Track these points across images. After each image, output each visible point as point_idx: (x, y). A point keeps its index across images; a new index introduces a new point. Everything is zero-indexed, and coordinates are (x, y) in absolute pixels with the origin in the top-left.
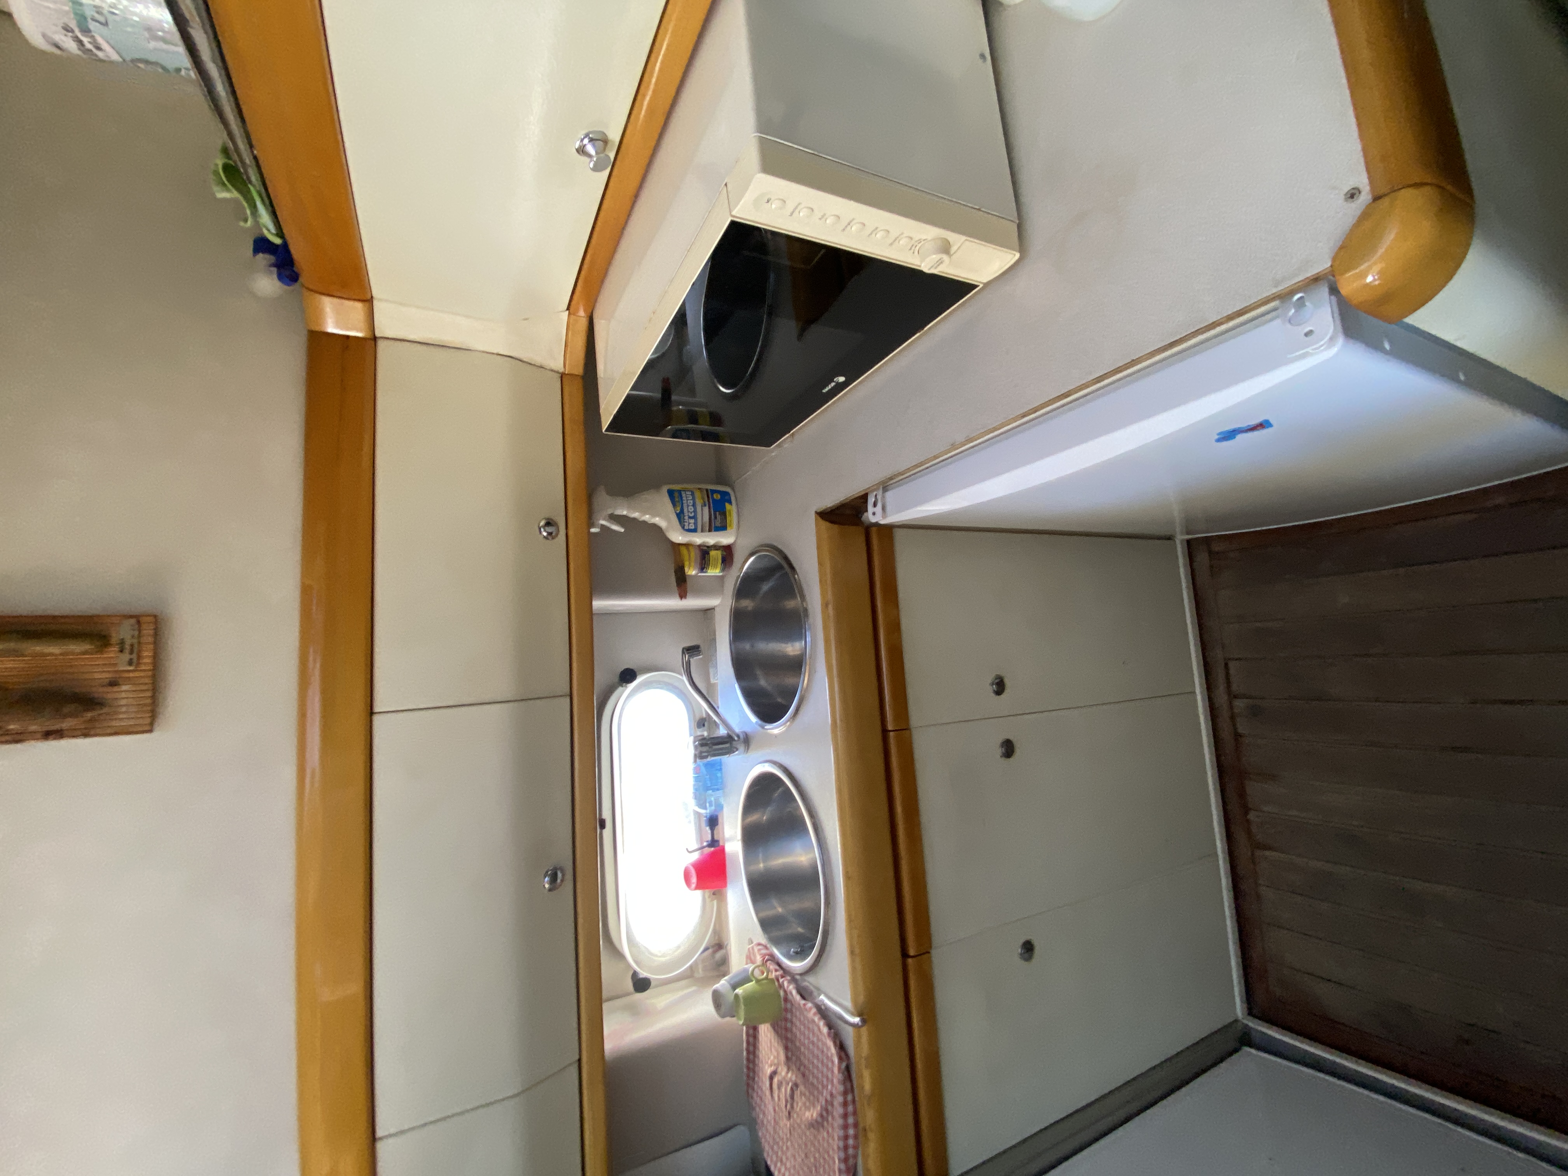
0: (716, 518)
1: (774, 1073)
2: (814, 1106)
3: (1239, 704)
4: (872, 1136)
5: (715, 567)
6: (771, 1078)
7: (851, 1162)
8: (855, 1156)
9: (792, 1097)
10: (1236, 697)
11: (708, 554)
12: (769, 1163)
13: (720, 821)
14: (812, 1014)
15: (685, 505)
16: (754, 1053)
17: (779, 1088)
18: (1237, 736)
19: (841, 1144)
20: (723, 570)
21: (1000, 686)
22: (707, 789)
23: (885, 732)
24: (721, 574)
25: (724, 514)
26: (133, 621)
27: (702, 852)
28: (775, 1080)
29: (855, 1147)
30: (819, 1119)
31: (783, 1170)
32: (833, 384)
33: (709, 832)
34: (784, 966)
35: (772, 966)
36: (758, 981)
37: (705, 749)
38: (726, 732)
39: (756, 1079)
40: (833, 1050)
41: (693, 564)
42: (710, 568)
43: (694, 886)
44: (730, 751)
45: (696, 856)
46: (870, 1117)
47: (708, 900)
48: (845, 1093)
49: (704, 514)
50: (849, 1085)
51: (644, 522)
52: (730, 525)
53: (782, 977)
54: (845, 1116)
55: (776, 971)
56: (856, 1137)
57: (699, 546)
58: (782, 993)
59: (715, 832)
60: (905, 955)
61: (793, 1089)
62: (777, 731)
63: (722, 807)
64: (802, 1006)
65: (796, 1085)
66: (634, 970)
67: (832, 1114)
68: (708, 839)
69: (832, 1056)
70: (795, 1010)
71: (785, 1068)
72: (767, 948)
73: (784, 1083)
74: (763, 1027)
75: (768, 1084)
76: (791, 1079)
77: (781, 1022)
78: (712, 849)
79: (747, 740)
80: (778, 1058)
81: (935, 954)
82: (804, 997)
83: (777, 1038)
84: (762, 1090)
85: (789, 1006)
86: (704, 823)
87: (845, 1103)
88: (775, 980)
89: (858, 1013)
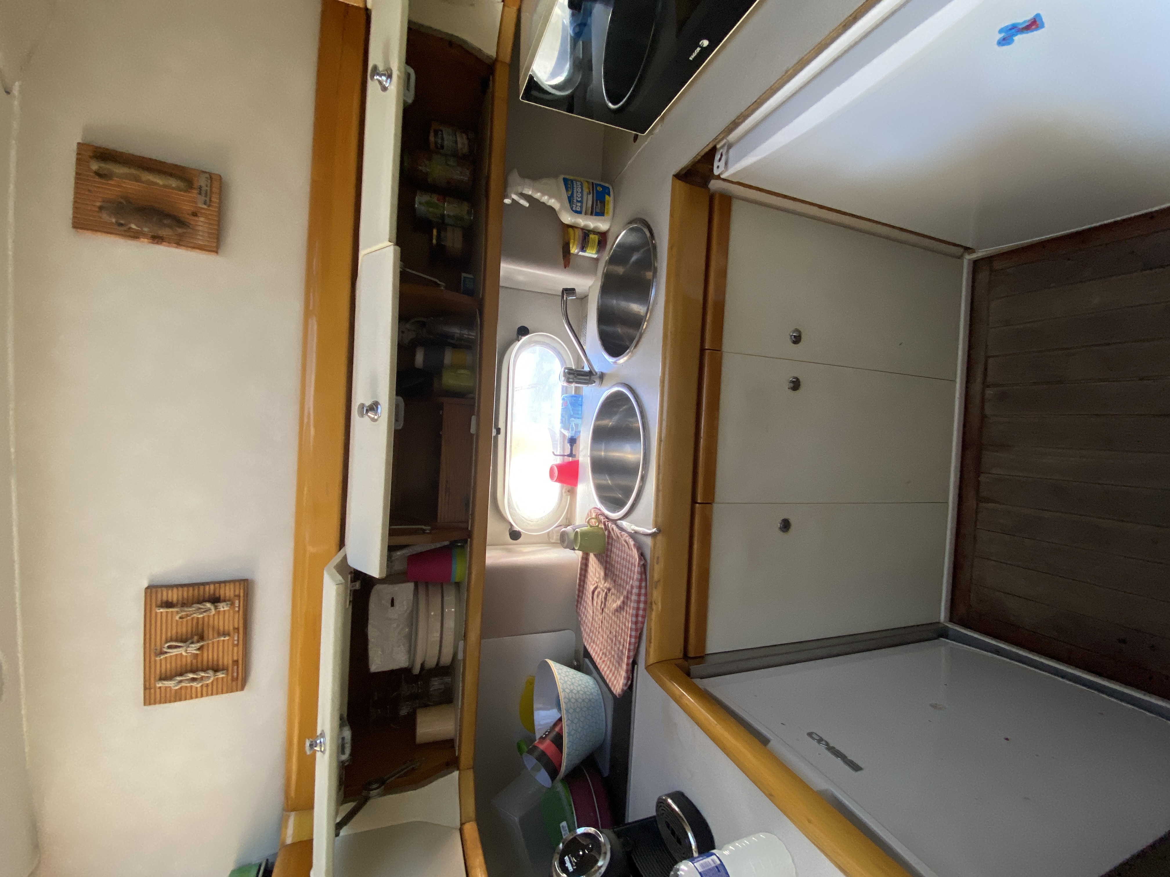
0: (597, 205)
1: (596, 588)
2: (619, 598)
3: (989, 392)
4: (655, 608)
5: (593, 247)
6: (593, 592)
7: (639, 625)
8: (643, 623)
9: (606, 599)
10: (988, 386)
11: (588, 236)
12: (586, 644)
13: (577, 441)
15: (575, 191)
16: (585, 576)
17: (598, 596)
18: (983, 417)
19: (634, 612)
20: (598, 252)
22: (571, 416)
23: (702, 350)
24: (595, 256)
25: (603, 203)
26: (207, 176)
27: (564, 459)
28: (596, 593)
29: (644, 617)
30: (622, 605)
31: (594, 646)
32: (698, 49)
33: (570, 447)
35: (602, 518)
36: (591, 527)
37: (571, 376)
38: (589, 370)
39: (584, 597)
40: (636, 556)
41: (576, 242)
42: (589, 248)
43: (555, 478)
44: (589, 382)
45: (559, 461)
46: (655, 595)
47: (564, 495)
48: (641, 581)
49: (589, 200)
50: (644, 577)
51: (544, 204)
52: (607, 213)
53: (608, 521)
54: (639, 595)
55: (604, 519)
56: (645, 610)
57: (582, 229)
58: (606, 533)
59: (574, 448)
60: (694, 501)
61: (606, 594)
62: (622, 360)
63: (580, 432)
64: (619, 535)
65: (609, 590)
66: (511, 525)
67: (631, 598)
68: (568, 452)
69: (635, 562)
70: (615, 538)
71: (603, 582)
72: (600, 510)
73: (601, 592)
74: (592, 558)
75: (591, 598)
76: (606, 588)
77: (604, 553)
78: (571, 459)
79: (602, 377)
80: (599, 578)
81: (715, 506)
82: (622, 529)
83: (600, 565)
84: (586, 603)
85: (610, 541)
86: (566, 441)
87: (640, 587)
88: (603, 526)
89: (655, 527)
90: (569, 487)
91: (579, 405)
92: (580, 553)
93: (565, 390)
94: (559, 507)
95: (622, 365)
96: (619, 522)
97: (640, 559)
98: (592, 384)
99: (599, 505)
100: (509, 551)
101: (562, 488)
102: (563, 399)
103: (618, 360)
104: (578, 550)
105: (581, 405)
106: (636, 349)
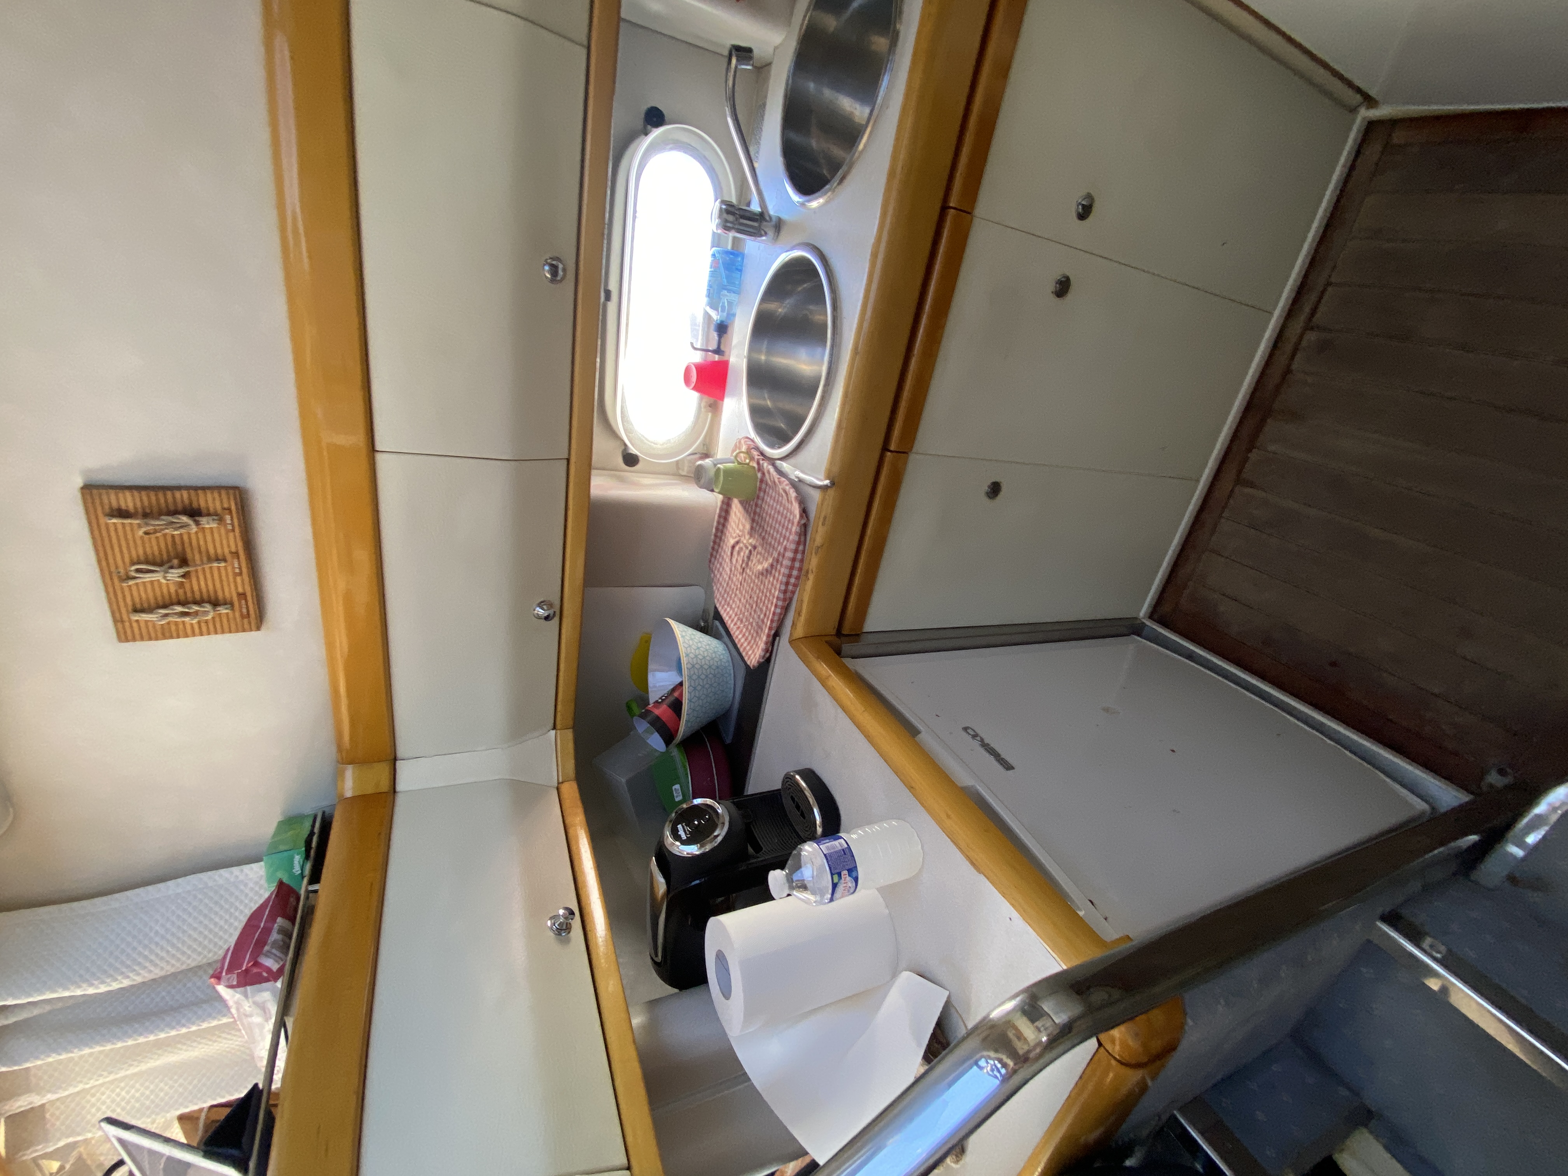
1: (737, 543)
2: (767, 560)
4: (811, 577)
6: (733, 547)
7: (788, 595)
8: (793, 593)
9: (749, 558)
10: (1314, 328)
12: (718, 606)
13: (729, 330)
14: (785, 485)
16: (724, 525)
17: (739, 553)
19: (785, 580)
22: (724, 288)
23: (944, 208)
27: (706, 356)
28: (737, 548)
29: (795, 585)
30: (769, 569)
31: (728, 609)
33: (717, 338)
34: (767, 455)
35: (755, 453)
36: (739, 463)
37: (731, 218)
38: (760, 210)
39: (720, 550)
40: (797, 511)
43: (693, 385)
44: (756, 233)
45: (697, 358)
46: (813, 562)
48: (798, 543)
50: (802, 539)
53: (763, 460)
54: (793, 560)
55: (759, 456)
56: (798, 578)
58: (759, 475)
59: (723, 340)
60: (885, 448)
61: (750, 551)
62: (816, 203)
63: (734, 315)
64: (776, 480)
65: (755, 547)
66: (625, 445)
67: (782, 563)
68: (713, 346)
69: (793, 519)
70: (770, 483)
71: (747, 537)
72: (753, 441)
73: (744, 548)
74: (736, 505)
75: (729, 554)
76: (751, 544)
77: (753, 500)
78: (717, 358)
79: (779, 226)
80: (743, 531)
81: (913, 458)
82: (781, 473)
83: (745, 515)
84: (723, 558)
85: (764, 486)
86: (712, 327)
87: (796, 551)
88: (755, 465)
89: (827, 478)
90: (712, 400)
91: (737, 269)
92: (721, 497)
93: (716, 241)
94: (694, 427)
95: (814, 211)
96: (778, 462)
97: (801, 516)
98: (761, 236)
99: (752, 434)
100: (622, 480)
101: (701, 399)
102: (714, 255)
103: (809, 201)
104: (719, 493)
105: (741, 271)
106: (840, 187)
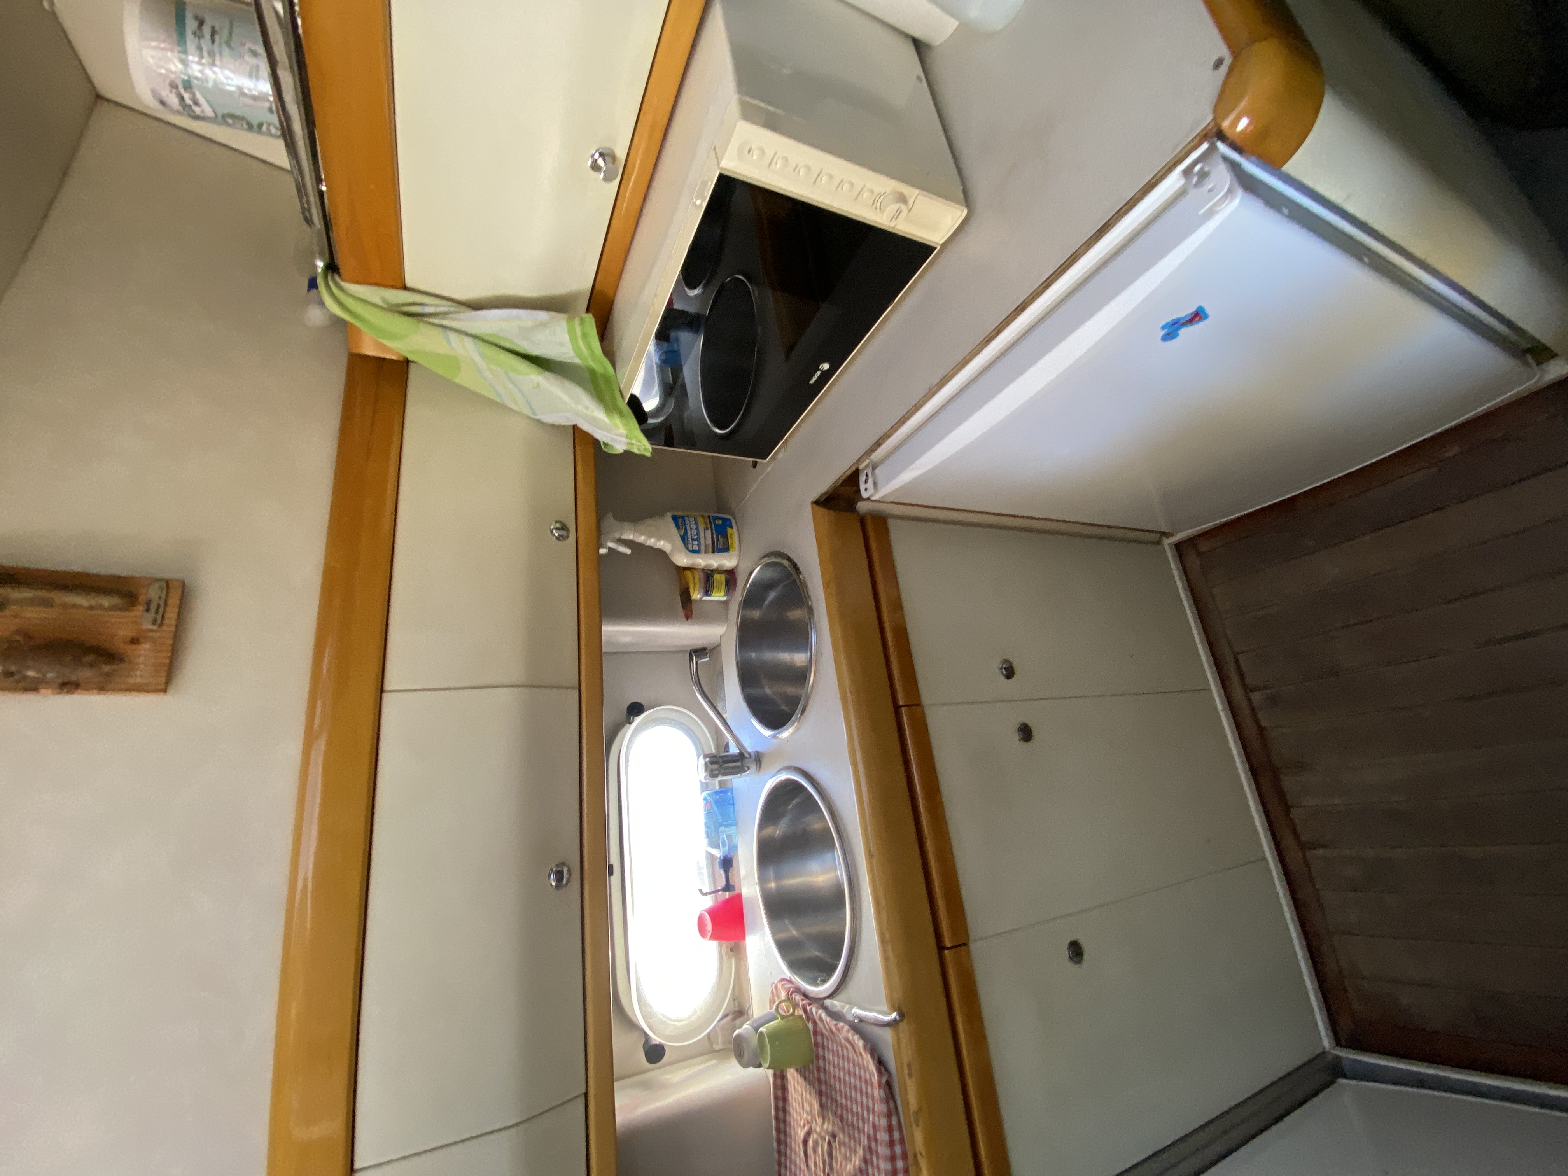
0: (718, 540)
1: (809, 1134)
2: (856, 1153)
4: (923, 1163)
5: (719, 590)
6: (805, 1142)
9: (830, 1155)
10: (1251, 691)
11: (713, 577)
13: (734, 864)
14: (846, 1032)
15: (688, 528)
16: (785, 1111)
17: (815, 1151)
18: (1261, 730)
20: (727, 594)
21: (1009, 672)
22: (721, 825)
23: (897, 708)
24: (725, 599)
25: (725, 536)
26: (164, 584)
27: (716, 898)
28: (810, 1144)
30: (863, 1166)
32: (819, 373)
33: (724, 875)
34: (812, 995)
35: (798, 998)
36: (783, 1017)
37: (715, 766)
38: (738, 751)
39: (788, 1152)
40: (872, 1067)
41: (697, 586)
42: (714, 590)
43: (709, 934)
44: (740, 770)
45: (708, 902)
46: (918, 1138)
47: (725, 958)
48: (889, 1116)
49: (707, 537)
50: (892, 1105)
51: (650, 548)
52: (733, 548)
53: (810, 1005)
54: (891, 1144)
55: (802, 1000)
57: (703, 570)
58: (810, 1026)
59: (730, 876)
60: (941, 948)
61: (830, 1144)
62: (786, 733)
63: (736, 847)
64: (834, 1029)
65: (834, 1136)
66: (646, 1034)
67: (877, 1151)
68: (722, 883)
69: (871, 1078)
70: (827, 1034)
71: (819, 1121)
72: (790, 982)
73: (820, 1141)
74: (792, 1075)
75: (802, 1154)
76: (827, 1132)
77: (813, 1062)
78: (727, 895)
79: (758, 758)
80: (811, 1113)
81: (974, 947)
82: (836, 1016)
83: (808, 1086)
84: (796, 1164)
85: (819, 1039)
86: (717, 866)
87: (890, 1129)
88: (801, 1012)
89: (893, 1008)
90: (732, 943)
91: (729, 804)
92: (770, 1072)
93: (704, 787)
94: (720, 981)
95: (787, 740)
96: (828, 1002)
97: (880, 1072)
98: (745, 771)
99: (788, 974)
100: (647, 1086)
101: (720, 946)
102: (705, 799)
103: (778, 733)
104: (769, 1068)
105: (733, 804)
106: (803, 717)
